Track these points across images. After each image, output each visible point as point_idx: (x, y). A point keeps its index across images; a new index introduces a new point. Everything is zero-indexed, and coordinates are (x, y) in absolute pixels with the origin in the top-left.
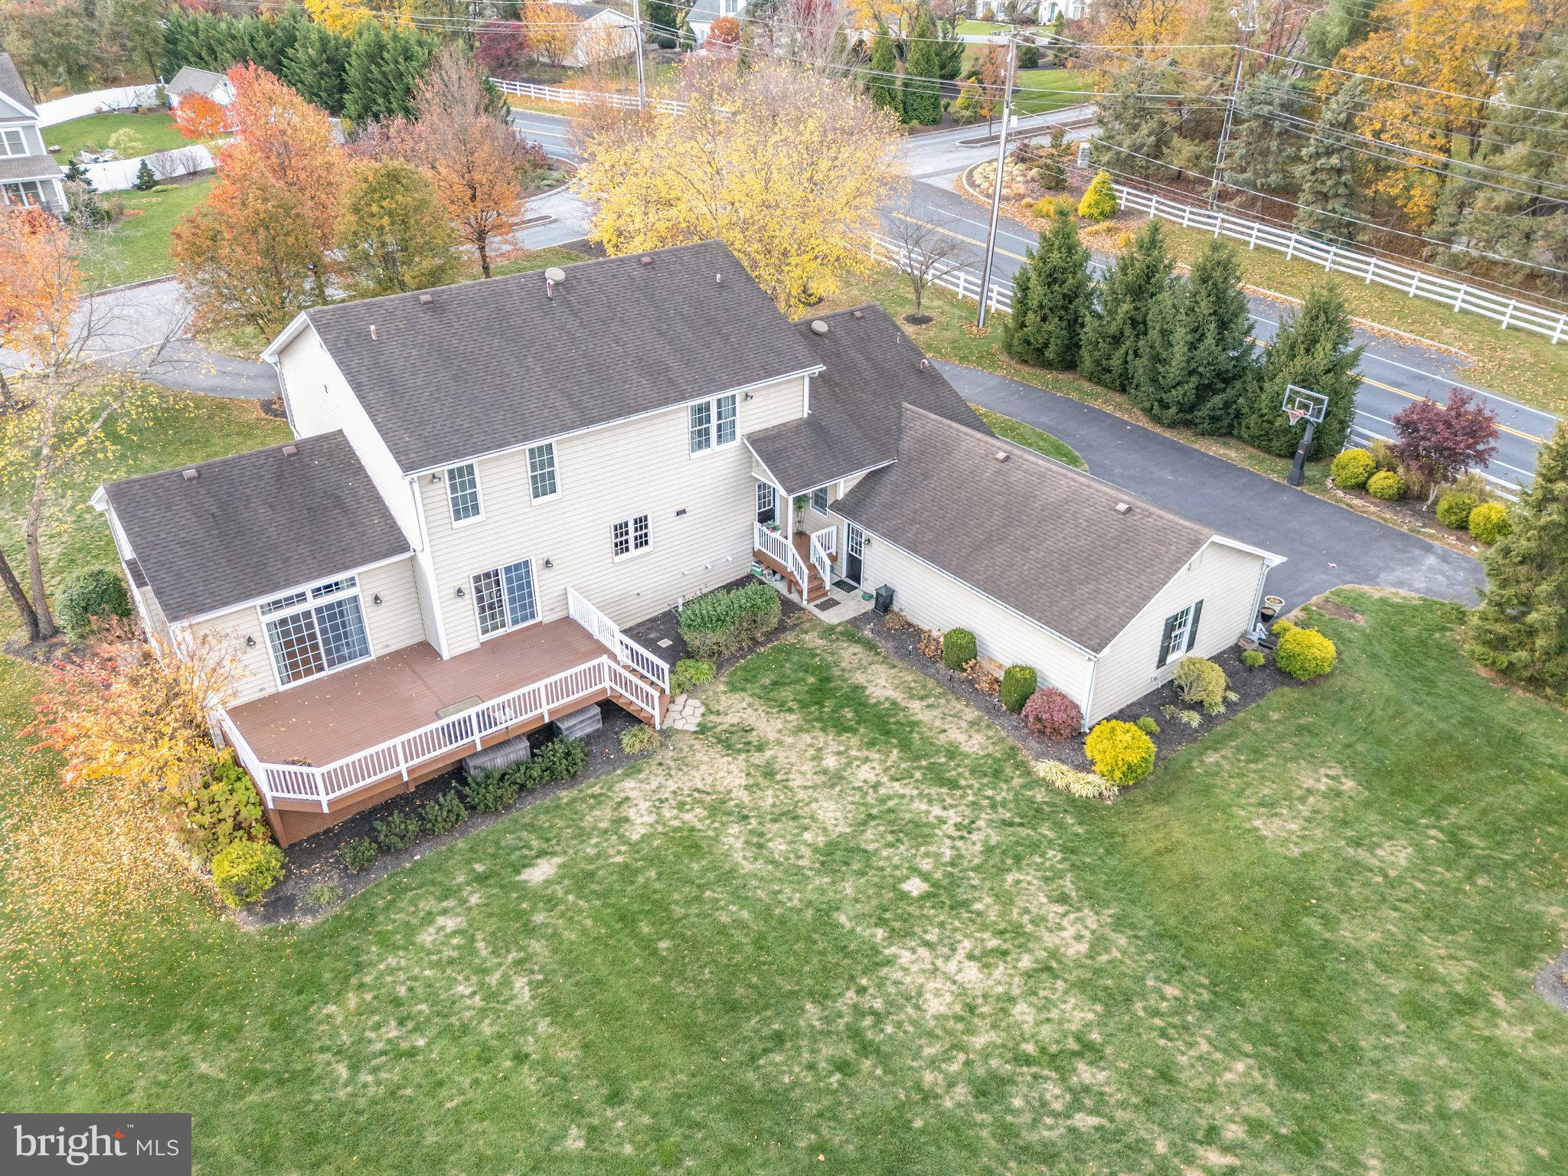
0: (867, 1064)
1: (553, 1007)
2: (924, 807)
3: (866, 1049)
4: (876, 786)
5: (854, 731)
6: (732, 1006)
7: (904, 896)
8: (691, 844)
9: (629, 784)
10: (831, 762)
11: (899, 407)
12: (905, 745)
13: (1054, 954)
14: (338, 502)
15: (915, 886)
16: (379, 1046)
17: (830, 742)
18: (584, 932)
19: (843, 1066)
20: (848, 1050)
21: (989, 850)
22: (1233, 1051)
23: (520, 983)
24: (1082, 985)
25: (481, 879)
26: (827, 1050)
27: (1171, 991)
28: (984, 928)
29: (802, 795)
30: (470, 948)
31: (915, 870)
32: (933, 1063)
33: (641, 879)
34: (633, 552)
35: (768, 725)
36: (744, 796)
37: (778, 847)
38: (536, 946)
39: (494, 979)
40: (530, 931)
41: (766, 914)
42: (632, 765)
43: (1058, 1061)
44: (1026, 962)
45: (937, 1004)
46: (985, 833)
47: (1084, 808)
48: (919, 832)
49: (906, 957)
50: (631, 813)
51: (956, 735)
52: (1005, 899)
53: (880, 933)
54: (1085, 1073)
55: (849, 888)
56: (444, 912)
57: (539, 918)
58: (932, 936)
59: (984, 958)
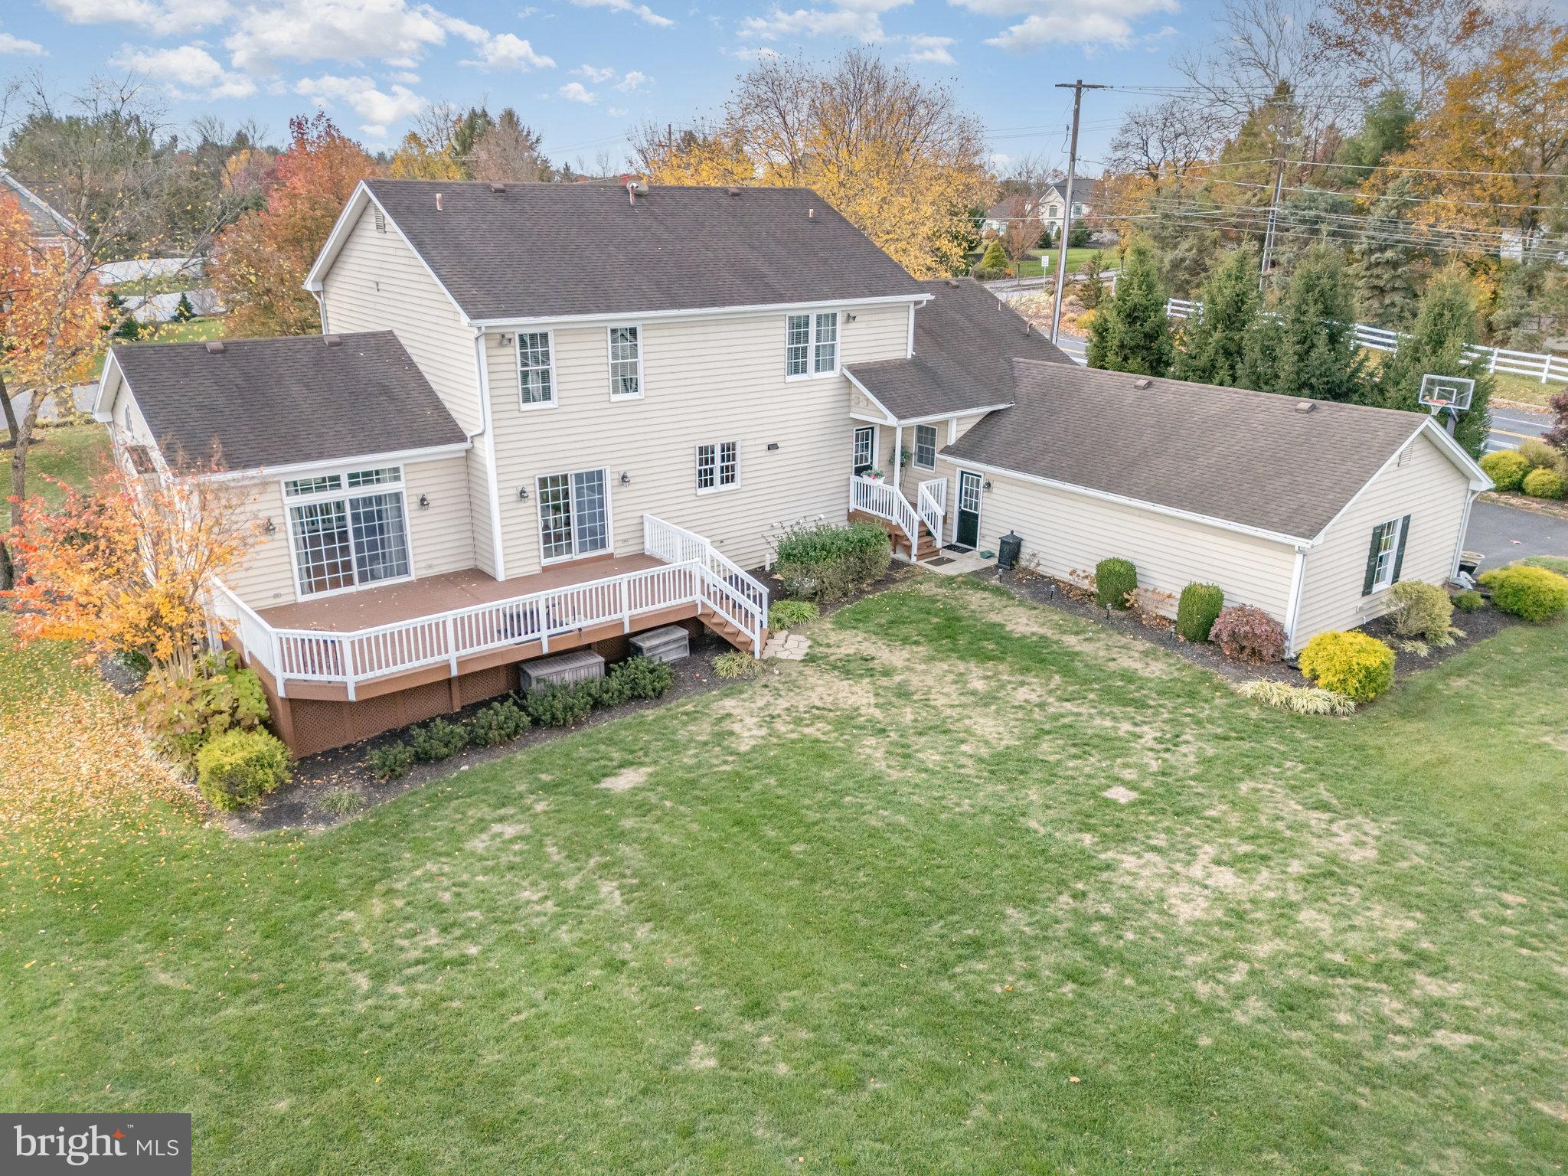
0: (1110, 974)
1: (656, 913)
2: (1108, 723)
3: (1103, 956)
4: (1042, 706)
5: (1002, 660)
6: (903, 910)
7: (1109, 803)
8: (816, 754)
9: (729, 703)
10: (978, 685)
11: (1009, 361)
12: (1067, 672)
13: (1332, 860)
14: (385, 390)
15: (1120, 794)
16: (415, 954)
18: (689, 836)
19: (1076, 975)
20: (1077, 957)
21: (1206, 761)
23: (608, 887)
24: (1386, 893)
25: (548, 789)
27: (1511, 898)
28: (1227, 833)
29: (950, 713)
30: (536, 853)
31: (1117, 780)
32: (1203, 973)
33: (757, 787)
34: (718, 487)
35: (892, 655)
36: (878, 714)
37: (931, 757)
38: (627, 850)
39: (571, 883)
40: (617, 835)
41: (929, 818)
42: (732, 686)
44: (1297, 867)
46: (1197, 745)
47: (1315, 723)
48: (1109, 745)
49: (1130, 862)
50: (737, 727)
51: (1128, 663)
52: (1243, 807)
53: (1088, 839)
54: (1430, 985)
55: (1034, 795)
56: (501, 820)
57: (628, 823)
58: (1160, 840)
59: (1241, 864)
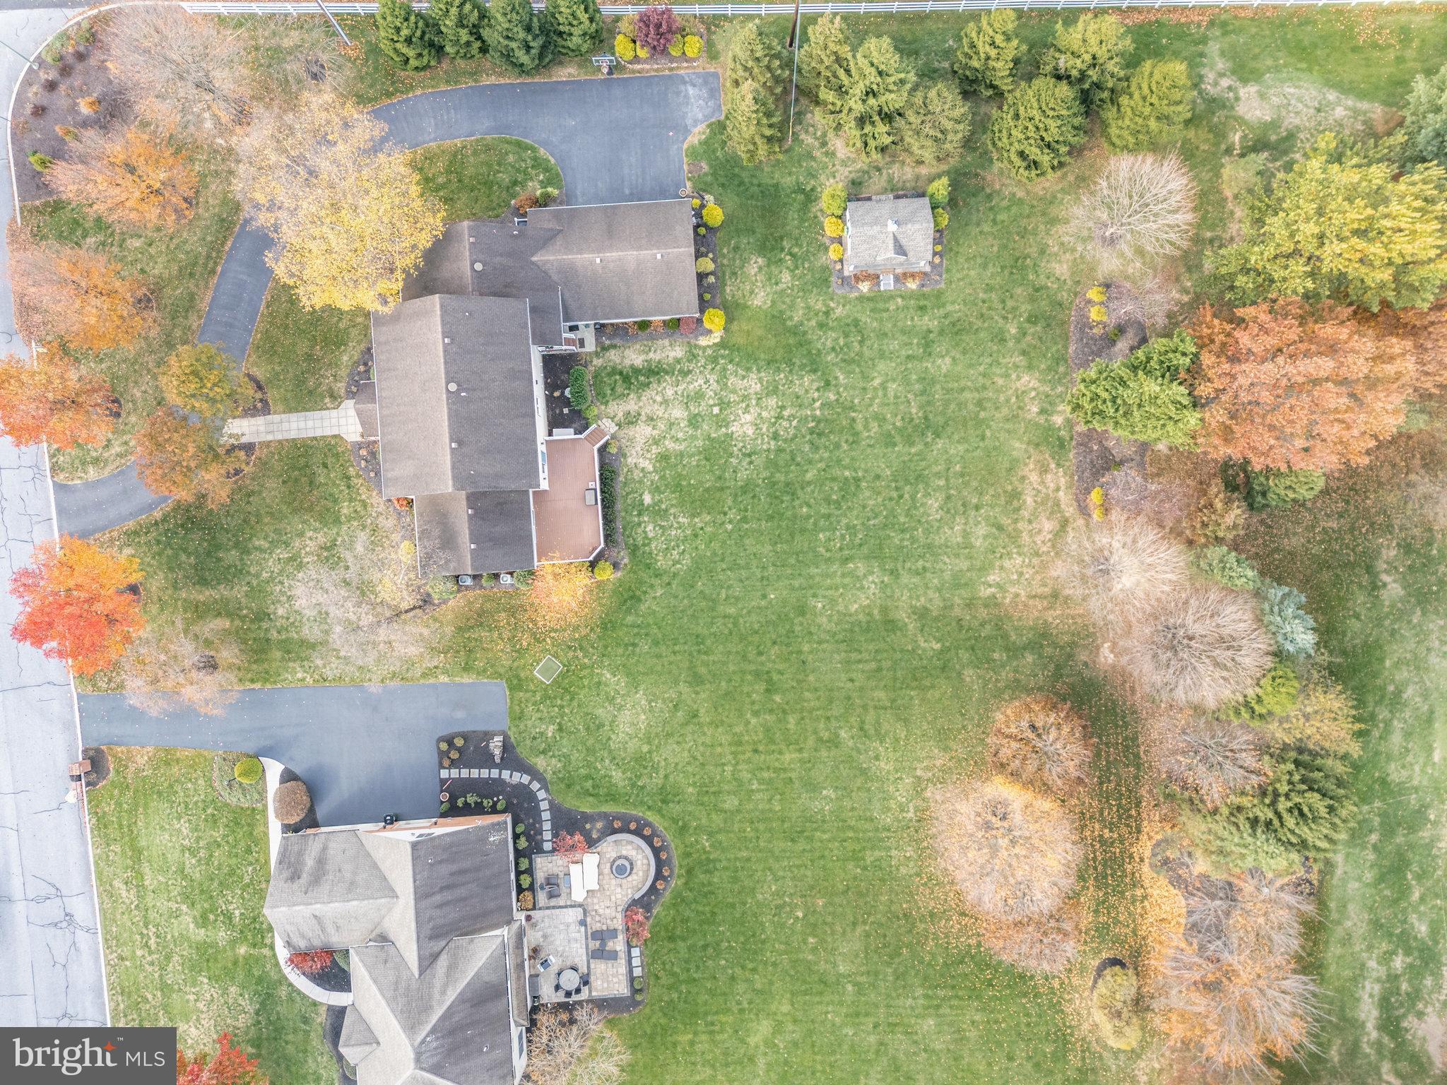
0: (753, 457)
1: (693, 516)
2: (692, 386)
3: (749, 455)
4: (676, 393)
5: (650, 382)
6: (720, 478)
7: (717, 415)
8: (664, 457)
9: (629, 460)
10: (659, 399)
12: (667, 373)
13: (756, 394)
15: (716, 410)
16: (677, 556)
17: (648, 393)
18: (676, 498)
19: (751, 463)
20: (748, 459)
21: (718, 382)
22: (802, 377)
23: (681, 520)
24: (767, 395)
25: (639, 515)
26: (744, 464)
27: (782, 376)
28: (738, 403)
29: (666, 416)
30: (661, 527)
31: (711, 406)
32: (762, 443)
33: (668, 476)
35: (631, 405)
36: (655, 432)
37: (680, 435)
38: (672, 511)
39: (676, 525)
40: (666, 511)
41: (700, 453)
42: (622, 454)
43: (779, 417)
44: (754, 402)
45: (750, 432)
46: (713, 378)
47: (722, 344)
48: (699, 395)
50: (642, 465)
51: (672, 354)
52: (734, 392)
53: (723, 429)
54: (786, 413)
55: (705, 427)
56: (645, 527)
57: (663, 506)
58: (732, 418)
59: (746, 411)
